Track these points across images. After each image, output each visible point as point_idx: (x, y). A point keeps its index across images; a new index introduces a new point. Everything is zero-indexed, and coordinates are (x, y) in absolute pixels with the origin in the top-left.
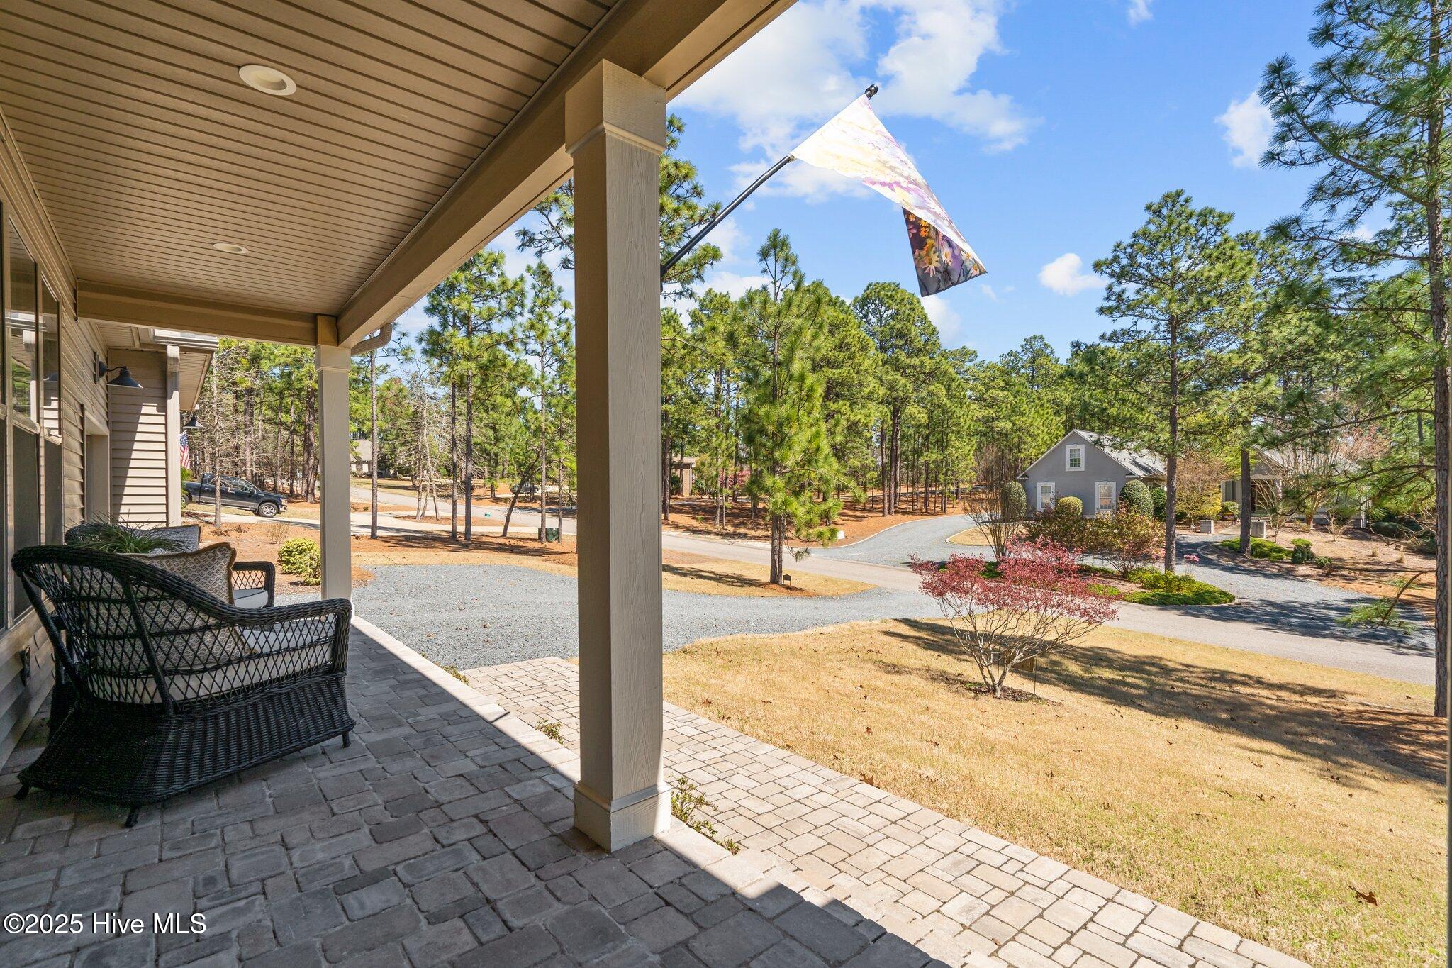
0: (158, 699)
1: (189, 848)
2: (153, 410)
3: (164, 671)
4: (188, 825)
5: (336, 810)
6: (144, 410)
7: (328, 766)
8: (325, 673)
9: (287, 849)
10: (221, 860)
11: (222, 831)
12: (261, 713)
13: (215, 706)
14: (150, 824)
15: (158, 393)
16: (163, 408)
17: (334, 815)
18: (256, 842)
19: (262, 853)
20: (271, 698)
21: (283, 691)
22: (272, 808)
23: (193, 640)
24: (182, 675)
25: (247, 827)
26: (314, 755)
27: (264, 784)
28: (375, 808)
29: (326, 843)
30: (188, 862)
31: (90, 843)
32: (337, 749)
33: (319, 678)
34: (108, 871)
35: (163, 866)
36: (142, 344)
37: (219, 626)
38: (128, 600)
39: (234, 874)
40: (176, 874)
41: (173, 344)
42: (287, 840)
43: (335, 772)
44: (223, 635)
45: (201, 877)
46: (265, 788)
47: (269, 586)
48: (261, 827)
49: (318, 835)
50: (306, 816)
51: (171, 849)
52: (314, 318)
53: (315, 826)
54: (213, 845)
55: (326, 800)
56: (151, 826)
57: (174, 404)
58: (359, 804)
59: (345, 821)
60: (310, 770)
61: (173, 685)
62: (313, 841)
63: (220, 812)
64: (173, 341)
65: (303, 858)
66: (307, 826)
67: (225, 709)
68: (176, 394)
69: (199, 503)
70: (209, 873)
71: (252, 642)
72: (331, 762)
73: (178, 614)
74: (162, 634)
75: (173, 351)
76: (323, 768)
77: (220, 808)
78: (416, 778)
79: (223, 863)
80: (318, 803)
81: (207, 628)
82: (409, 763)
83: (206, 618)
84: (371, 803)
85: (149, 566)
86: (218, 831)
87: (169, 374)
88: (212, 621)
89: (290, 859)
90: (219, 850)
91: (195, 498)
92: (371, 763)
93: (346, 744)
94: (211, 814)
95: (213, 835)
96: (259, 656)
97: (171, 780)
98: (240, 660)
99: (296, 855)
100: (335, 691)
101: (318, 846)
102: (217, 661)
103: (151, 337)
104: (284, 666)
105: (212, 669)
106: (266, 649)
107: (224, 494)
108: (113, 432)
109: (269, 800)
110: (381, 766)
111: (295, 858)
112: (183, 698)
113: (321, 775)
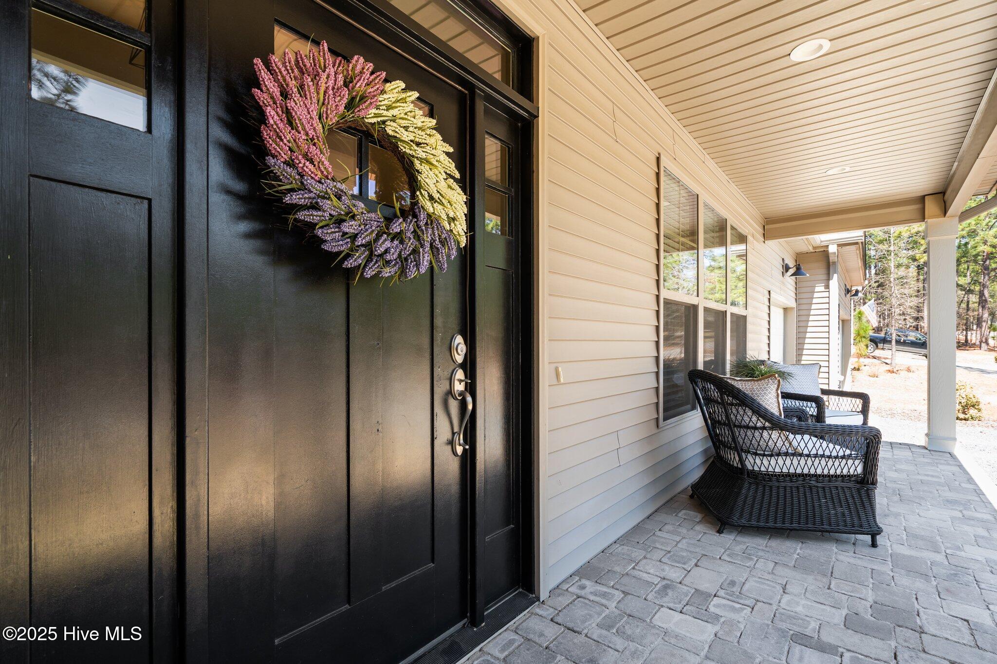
0: (740, 466)
1: (736, 560)
2: (822, 289)
3: (742, 450)
4: (744, 547)
5: (832, 586)
6: (817, 289)
7: (852, 554)
8: (858, 482)
9: (784, 592)
10: (745, 576)
11: (757, 560)
12: (801, 495)
13: (770, 480)
14: (728, 536)
15: (824, 277)
16: (827, 287)
17: (829, 588)
18: (770, 577)
19: (769, 585)
20: (810, 488)
21: (820, 485)
22: (793, 563)
23: (757, 434)
24: (751, 454)
25: (771, 565)
26: (846, 542)
27: (800, 544)
28: (863, 602)
29: (809, 603)
30: (730, 567)
31: (700, 532)
32: (864, 544)
33: (851, 485)
34: (697, 550)
35: (719, 562)
36: (814, 248)
37: (772, 429)
38: (723, 404)
39: (746, 587)
40: (722, 569)
41: (833, 244)
42: (787, 586)
43: (852, 561)
44: (775, 434)
45: (730, 579)
46: (799, 548)
47: (865, 411)
48: (780, 570)
49: (807, 595)
50: (810, 578)
51: (728, 555)
52: (922, 199)
53: (810, 588)
54: (747, 565)
55: (832, 576)
56: (728, 538)
57: (834, 283)
58: (852, 592)
59: (833, 598)
60: (836, 550)
61: (747, 459)
62: (803, 597)
63: (764, 548)
64: (832, 241)
65: (789, 603)
66: (806, 585)
67: (777, 484)
68: (835, 276)
69: (883, 349)
70: (735, 579)
71: (795, 444)
72: (855, 553)
73: (749, 417)
74: (740, 427)
75: (833, 249)
76: (847, 554)
77: (766, 546)
78: (917, 599)
79: (745, 578)
80: (825, 575)
81: (764, 428)
82: (919, 584)
83: (763, 421)
84: (861, 596)
85: (732, 385)
86: (756, 559)
87: (831, 264)
88: (767, 424)
89: (781, 599)
90: (749, 569)
91: (880, 345)
92: (886, 568)
93: (874, 545)
94: (759, 547)
95: (751, 559)
96: (801, 455)
97: (741, 516)
98: (786, 454)
99: (786, 598)
100: (865, 499)
101: (803, 602)
102: (772, 451)
103: (819, 242)
104: (820, 467)
105: (768, 455)
106: (806, 452)
107: (898, 342)
108: (798, 305)
109: (796, 556)
110: (892, 574)
111: (784, 601)
112: (752, 469)
113: (841, 557)
